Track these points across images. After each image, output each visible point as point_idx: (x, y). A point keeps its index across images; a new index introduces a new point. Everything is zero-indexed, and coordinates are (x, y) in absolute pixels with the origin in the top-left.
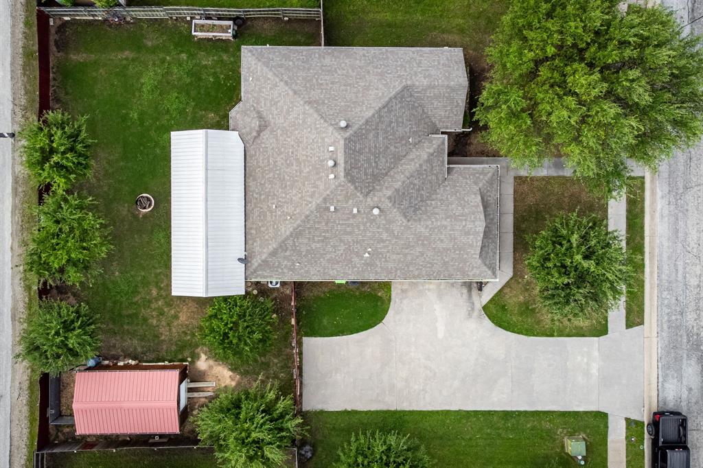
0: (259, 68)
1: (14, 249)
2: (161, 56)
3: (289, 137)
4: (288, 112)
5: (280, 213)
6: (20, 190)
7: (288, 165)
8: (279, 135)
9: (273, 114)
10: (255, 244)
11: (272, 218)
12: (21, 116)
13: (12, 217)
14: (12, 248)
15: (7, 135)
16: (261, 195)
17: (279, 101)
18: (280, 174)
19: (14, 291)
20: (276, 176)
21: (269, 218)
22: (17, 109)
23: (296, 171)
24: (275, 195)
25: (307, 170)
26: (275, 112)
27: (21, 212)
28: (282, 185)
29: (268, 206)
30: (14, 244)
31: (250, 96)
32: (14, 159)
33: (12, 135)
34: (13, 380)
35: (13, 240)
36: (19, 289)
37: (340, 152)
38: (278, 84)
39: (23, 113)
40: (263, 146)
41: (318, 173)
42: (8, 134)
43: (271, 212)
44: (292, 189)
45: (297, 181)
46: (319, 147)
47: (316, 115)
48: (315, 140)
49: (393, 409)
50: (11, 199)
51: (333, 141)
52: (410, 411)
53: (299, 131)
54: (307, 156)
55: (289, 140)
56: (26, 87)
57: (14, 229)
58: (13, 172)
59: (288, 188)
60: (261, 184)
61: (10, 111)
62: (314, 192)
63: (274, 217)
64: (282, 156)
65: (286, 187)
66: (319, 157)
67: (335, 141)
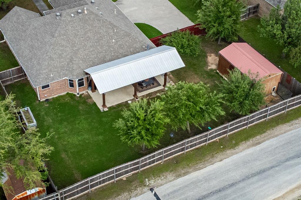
0: (44, 72)
1: (220, 160)
2: (57, 140)
3: (75, 42)
4: (63, 46)
5: (115, 37)
6: (183, 172)
7: (89, 38)
8: (76, 48)
9: (67, 55)
10: (137, 47)
11: (119, 41)
12: (136, 191)
13: (202, 169)
14: (221, 161)
15: (154, 192)
16: (111, 51)
17: (58, 53)
18: (96, 42)
19: (244, 150)
20: (98, 44)
21: (121, 43)
22: (133, 194)
23: (91, 33)
24: (108, 42)
25: (88, 26)
26: (65, 54)
27: (195, 166)
28: (101, 39)
29: (115, 44)
30: (218, 161)
31: (61, 74)
32: (166, 183)
33: (152, 190)
34: (291, 130)
35: (215, 162)
36: (241, 147)
37: (72, 10)
38: (50, 56)
39: (133, 191)
40: (85, 57)
41: (87, 20)
42: (152, 192)
43: (117, 42)
44: (100, 33)
45: (95, 31)
46: (74, 23)
47: (59, 29)
48: (72, 26)
49: (179, 11)
50: (192, 174)
51: (68, 16)
52: (176, 6)
53: (70, 37)
54: (81, 28)
55: (76, 42)
56: (116, 197)
57: (209, 164)
58: (174, 179)
59: (101, 35)
60: (106, 52)
61: (137, 198)
62: (97, 20)
63: (119, 39)
64: (86, 43)
65: (101, 37)
66: (79, 21)
67: (68, 15)
